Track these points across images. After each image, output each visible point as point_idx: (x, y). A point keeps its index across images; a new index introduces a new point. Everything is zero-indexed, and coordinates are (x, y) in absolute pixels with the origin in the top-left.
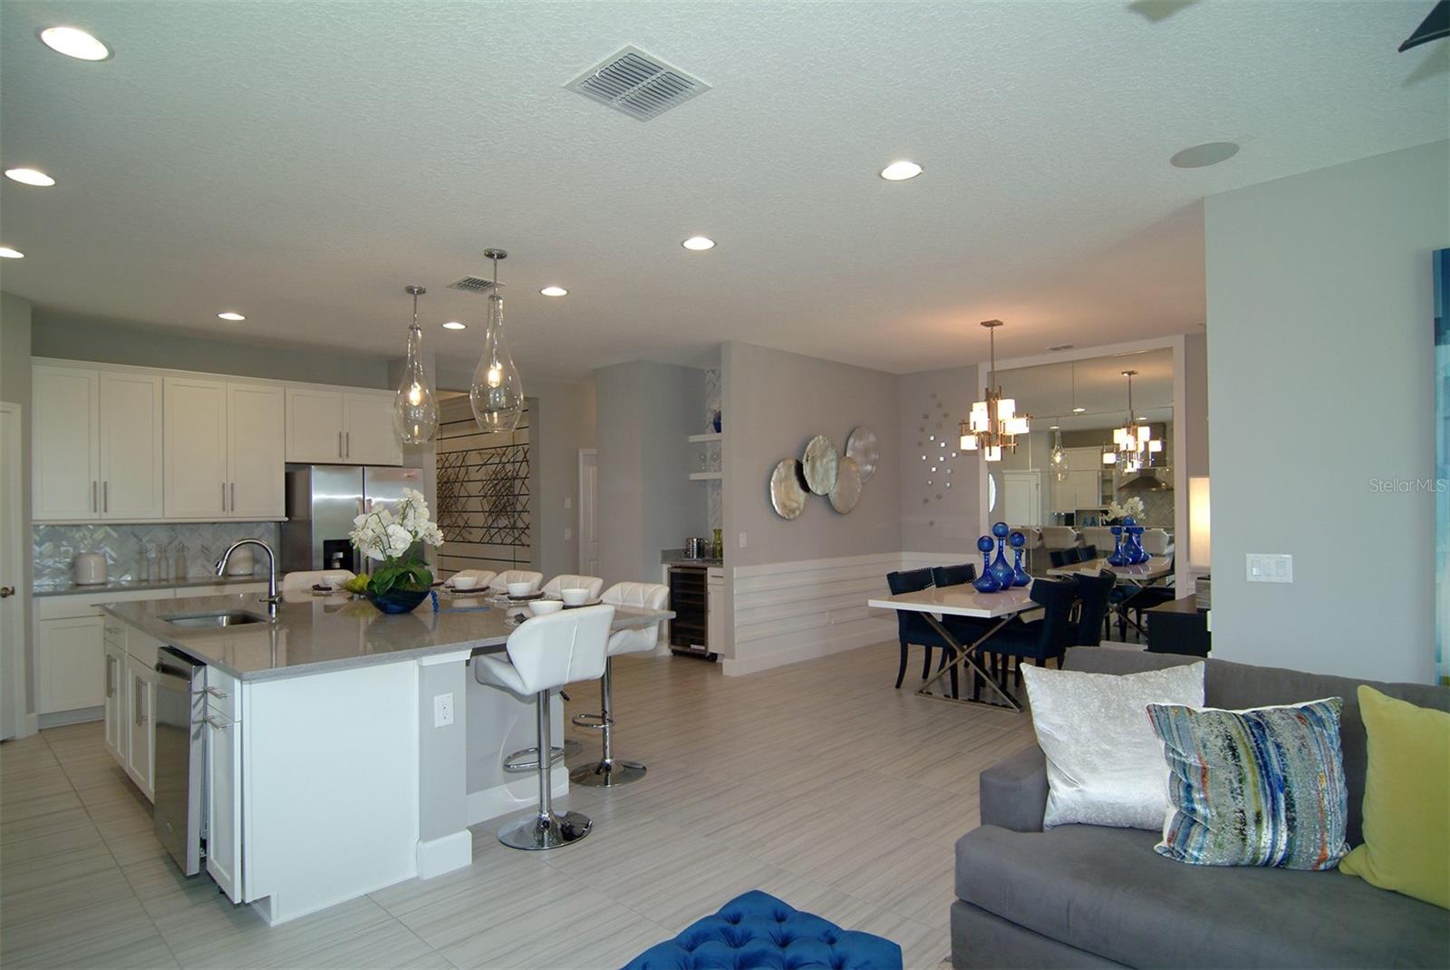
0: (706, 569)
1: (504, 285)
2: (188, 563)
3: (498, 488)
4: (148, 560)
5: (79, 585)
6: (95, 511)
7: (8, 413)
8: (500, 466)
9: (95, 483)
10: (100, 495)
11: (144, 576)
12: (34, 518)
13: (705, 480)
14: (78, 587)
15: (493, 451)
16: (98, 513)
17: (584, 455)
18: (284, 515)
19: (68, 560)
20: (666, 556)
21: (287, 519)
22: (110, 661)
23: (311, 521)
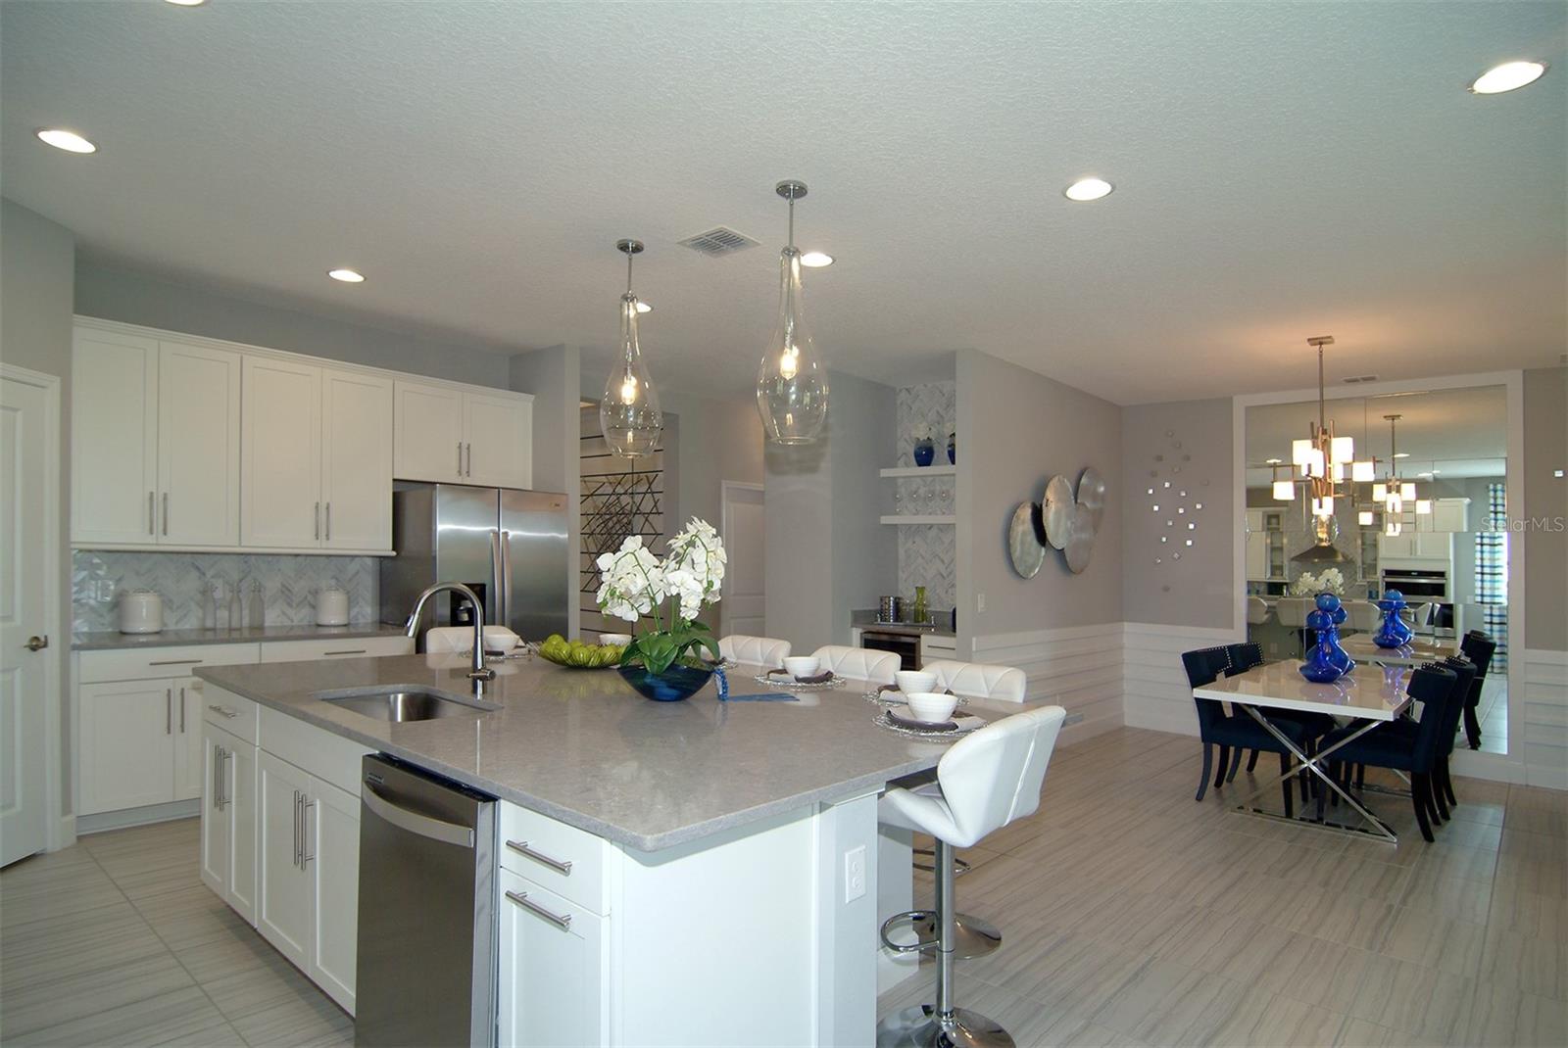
0: (919, 637)
1: (758, 244)
2: (266, 606)
3: (610, 524)
4: (214, 601)
5: (123, 633)
6: (151, 532)
7: (43, 387)
8: (614, 497)
9: (152, 493)
10: (158, 508)
11: (209, 624)
12: (73, 540)
13: (896, 525)
14: (121, 638)
15: (604, 479)
16: (154, 535)
17: (728, 488)
18: (391, 547)
19: (108, 599)
20: (858, 618)
21: (394, 553)
22: (221, 756)
23: (435, 558)
